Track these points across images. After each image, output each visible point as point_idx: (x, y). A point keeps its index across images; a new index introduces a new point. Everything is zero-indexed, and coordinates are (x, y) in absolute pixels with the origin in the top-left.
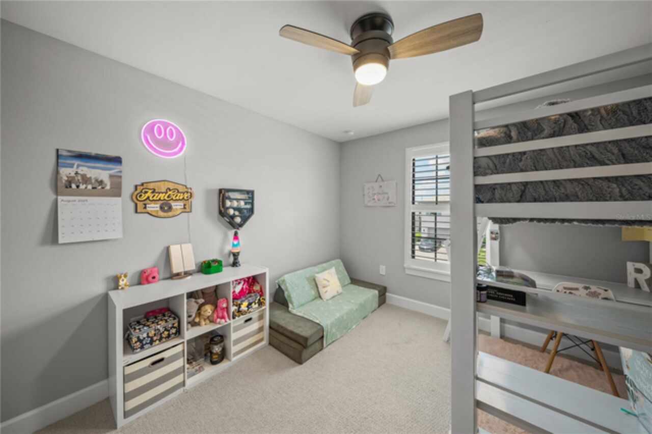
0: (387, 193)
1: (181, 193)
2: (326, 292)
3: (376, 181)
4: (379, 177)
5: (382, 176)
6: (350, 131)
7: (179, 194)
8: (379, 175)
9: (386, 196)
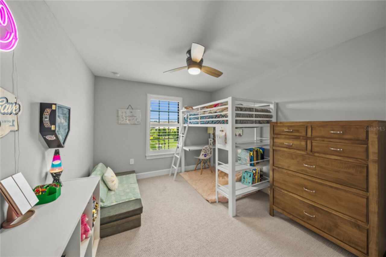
0: (136, 117)
1: (10, 103)
2: (115, 184)
3: (128, 109)
4: (130, 106)
5: (132, 106)
6: (118, 74)
7: (8, 106)
8: (130, 105)
9: (135, 118)
